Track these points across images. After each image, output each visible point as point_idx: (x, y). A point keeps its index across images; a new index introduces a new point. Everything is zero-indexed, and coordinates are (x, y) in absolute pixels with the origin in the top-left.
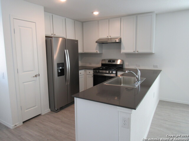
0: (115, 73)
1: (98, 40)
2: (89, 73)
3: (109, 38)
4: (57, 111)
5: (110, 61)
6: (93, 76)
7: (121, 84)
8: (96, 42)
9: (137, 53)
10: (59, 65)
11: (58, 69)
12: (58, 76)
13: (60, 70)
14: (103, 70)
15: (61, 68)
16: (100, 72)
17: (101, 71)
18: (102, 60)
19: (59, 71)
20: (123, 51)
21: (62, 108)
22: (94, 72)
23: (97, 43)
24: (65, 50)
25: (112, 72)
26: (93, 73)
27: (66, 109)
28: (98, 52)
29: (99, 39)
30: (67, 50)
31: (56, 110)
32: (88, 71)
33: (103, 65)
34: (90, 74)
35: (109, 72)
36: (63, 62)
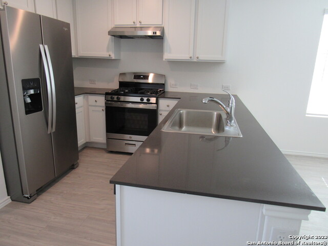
0: (155, 102)
1: (112, 29)
2: (94, 103)
3: (138, 25)
4: (29, 200)
5: (137, 76)
6: (104, 108)
7: (181, 126)
8: (110, 33)
9: (195, 60)
10: (26, 84)
11: (24, 96)
12: (27, 112)
13: (31, 96)
14: (125, 95)
15: (32, 92)
16: (121, 100)
17: (122, 98)
18: (121, 74)
19: (29, 100)
20: (167, 56)
21: (40, 191)
22: (107, 101)
23: (109, 36)
24: (41, 46)
25: (148, 100)
26: (106, 103)
27: (52, 189)
28: (113, 57)
29: (113, 26)
30: (46, 47)
31: (27, 197)
32: (92, 98)
33: (122, 84)
34: (98, 104)
35: (142, 100)
36: (37, 76)
